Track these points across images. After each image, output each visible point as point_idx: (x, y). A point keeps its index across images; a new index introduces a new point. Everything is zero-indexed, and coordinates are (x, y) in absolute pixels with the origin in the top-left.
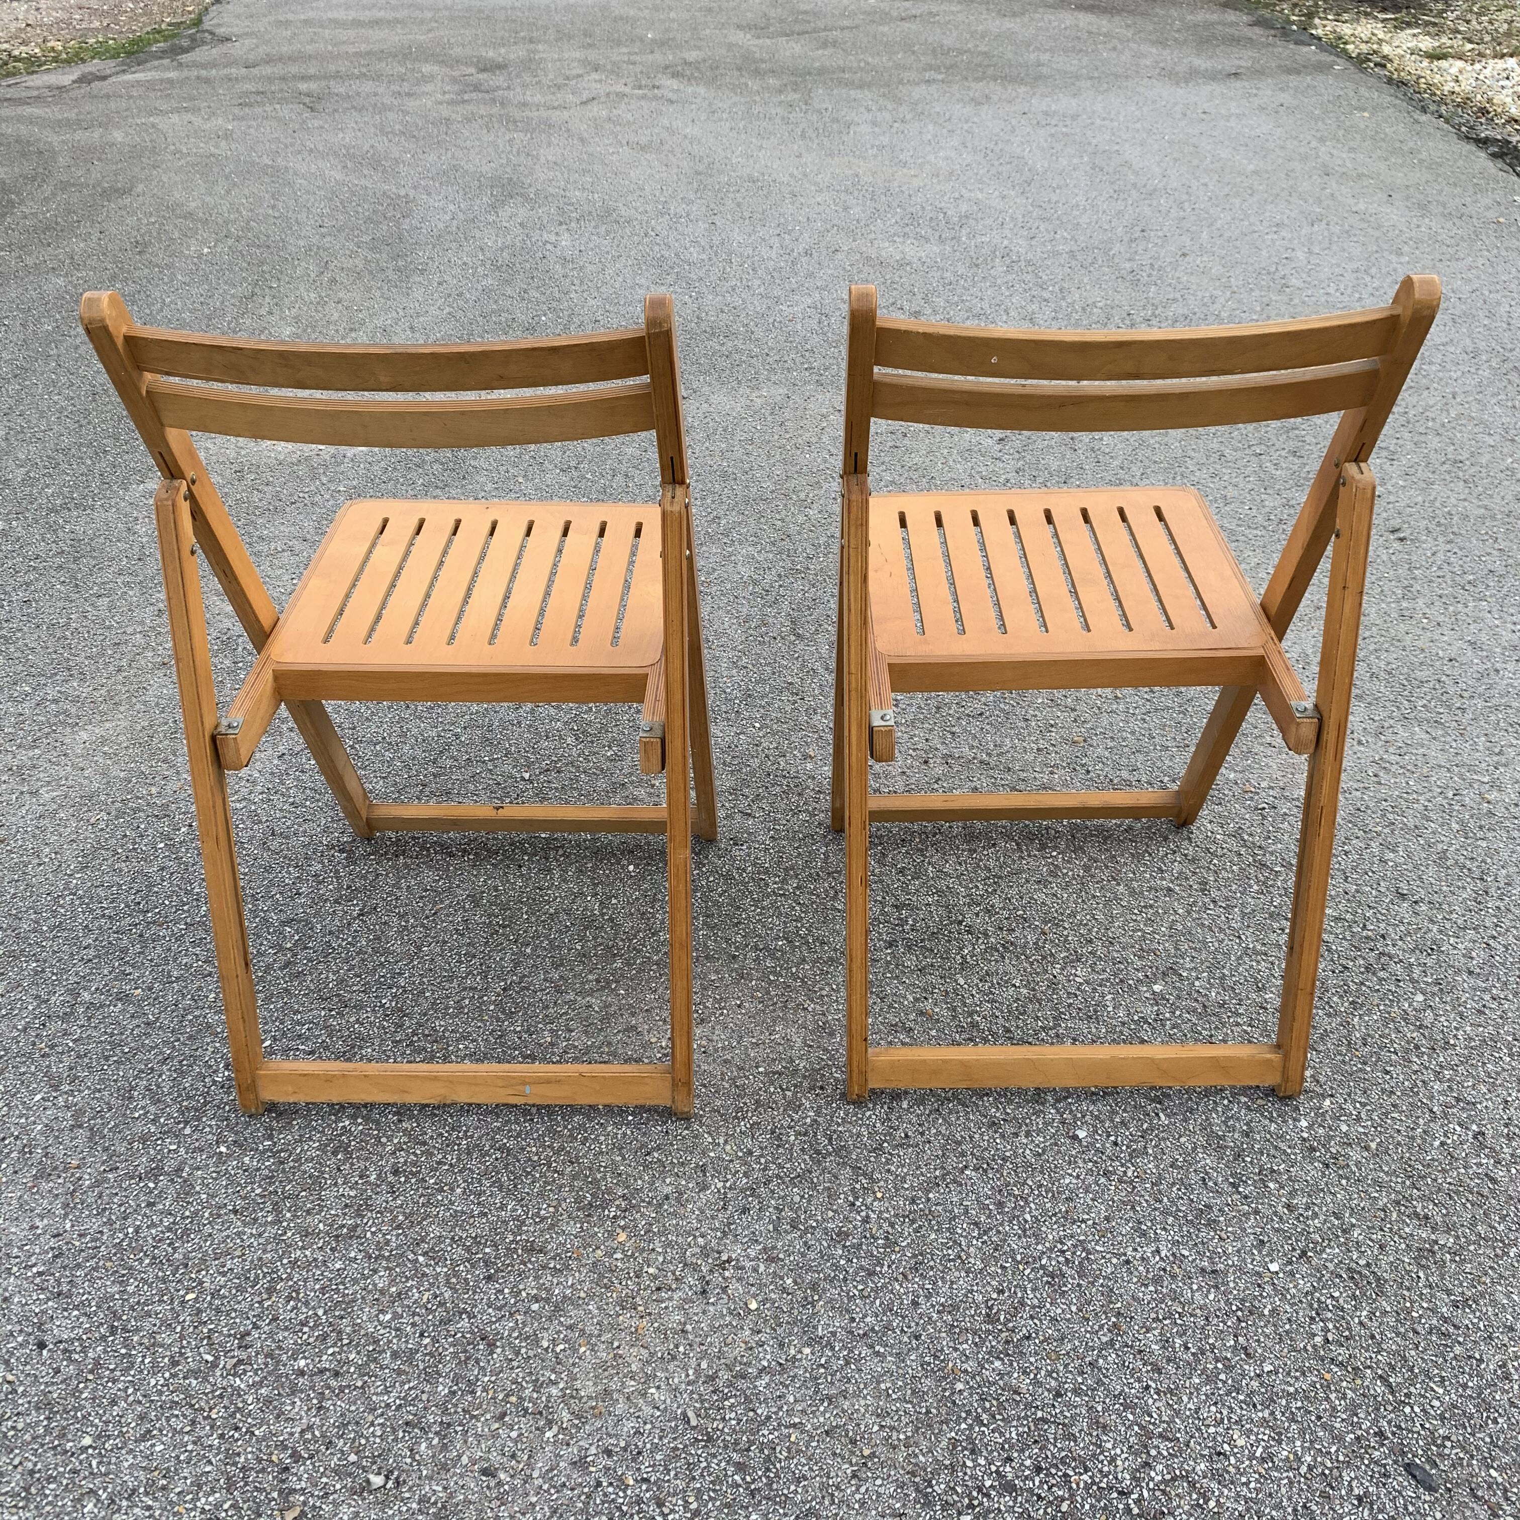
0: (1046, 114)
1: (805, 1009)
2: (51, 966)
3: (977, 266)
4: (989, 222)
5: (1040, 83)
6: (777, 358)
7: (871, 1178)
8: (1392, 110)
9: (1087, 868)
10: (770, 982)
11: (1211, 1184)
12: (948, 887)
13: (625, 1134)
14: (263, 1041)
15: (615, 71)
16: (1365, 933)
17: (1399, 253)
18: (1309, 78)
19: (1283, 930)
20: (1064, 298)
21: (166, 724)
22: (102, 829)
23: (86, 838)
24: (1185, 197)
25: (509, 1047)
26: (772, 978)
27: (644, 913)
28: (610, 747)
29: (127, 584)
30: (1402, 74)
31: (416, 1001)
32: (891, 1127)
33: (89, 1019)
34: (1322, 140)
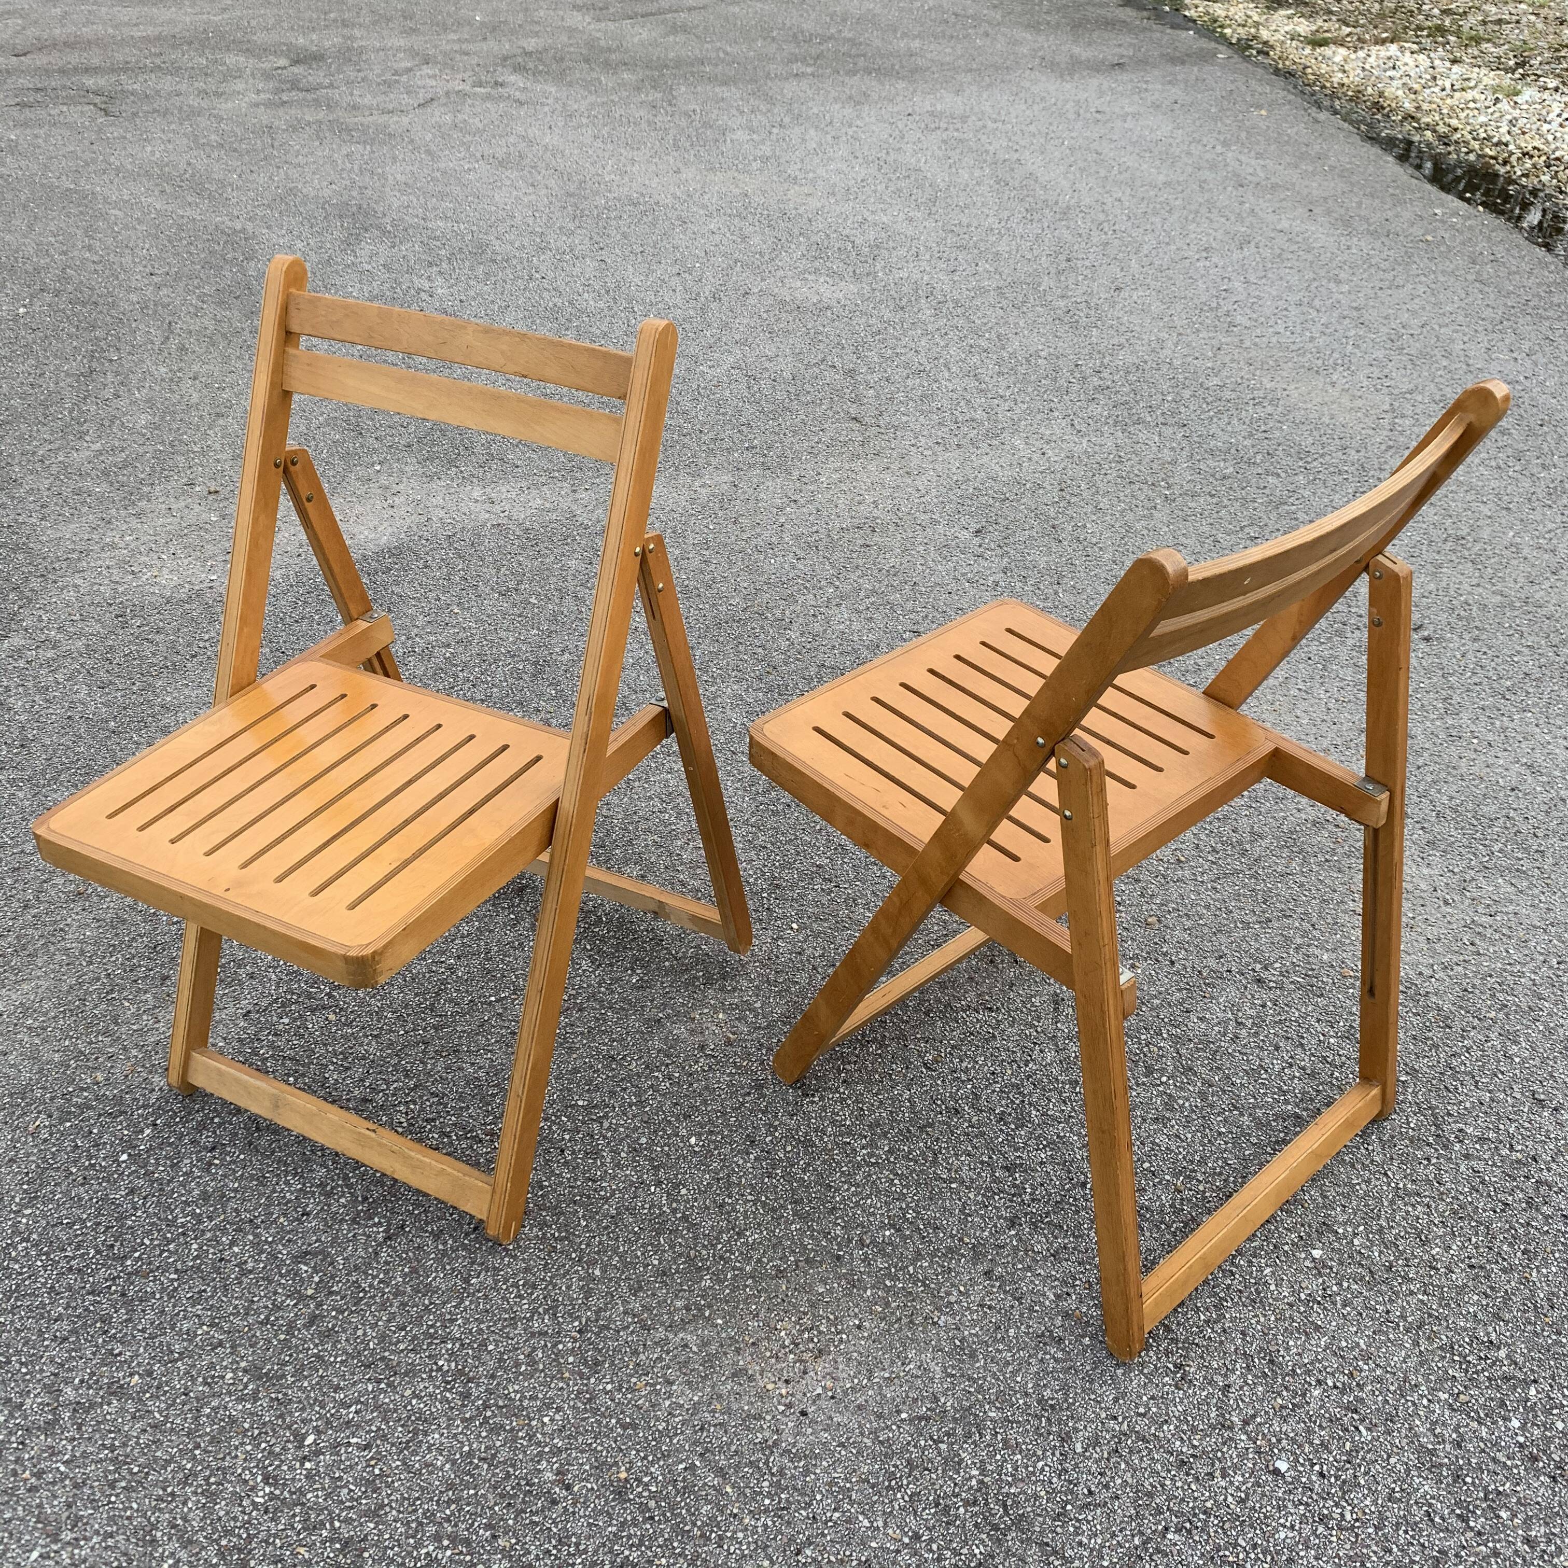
0: (932, 114)
1: (934, 1323)
2: (18, 1353)
3: (902, 308)
4: (902, 252)
5: (917, 76)
6: (712, 435)
7: (1064, 1557)
8: (1287, 107)
9: (1203, 1095)
10: (887, 1289)
11: (1437, 1519)
12: (1058, 1136)
13: (765, 1526)
14: (304, 1438)
15: (448, 63)
16: (1515, 1156)
17: (1338, 282)
18: (1196, 69)
19: (1428, 1160)
20: (1003, 348)
21: (98, 979)
22: (46, 1140)
23: (28, 1155)
24: (1102, 217)
25: (603, 1415)
26: (888, 1283)
27: (721, 1206)
28: (633, 969)
29: (13, 782)
30: (1287, 63)
31: (479, 1359)
32: (1070, 1482)
33: (79, 1429)
34: (1225, 144)
